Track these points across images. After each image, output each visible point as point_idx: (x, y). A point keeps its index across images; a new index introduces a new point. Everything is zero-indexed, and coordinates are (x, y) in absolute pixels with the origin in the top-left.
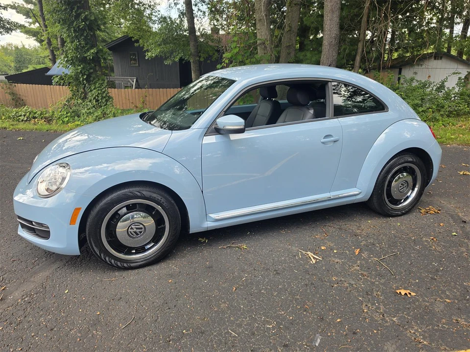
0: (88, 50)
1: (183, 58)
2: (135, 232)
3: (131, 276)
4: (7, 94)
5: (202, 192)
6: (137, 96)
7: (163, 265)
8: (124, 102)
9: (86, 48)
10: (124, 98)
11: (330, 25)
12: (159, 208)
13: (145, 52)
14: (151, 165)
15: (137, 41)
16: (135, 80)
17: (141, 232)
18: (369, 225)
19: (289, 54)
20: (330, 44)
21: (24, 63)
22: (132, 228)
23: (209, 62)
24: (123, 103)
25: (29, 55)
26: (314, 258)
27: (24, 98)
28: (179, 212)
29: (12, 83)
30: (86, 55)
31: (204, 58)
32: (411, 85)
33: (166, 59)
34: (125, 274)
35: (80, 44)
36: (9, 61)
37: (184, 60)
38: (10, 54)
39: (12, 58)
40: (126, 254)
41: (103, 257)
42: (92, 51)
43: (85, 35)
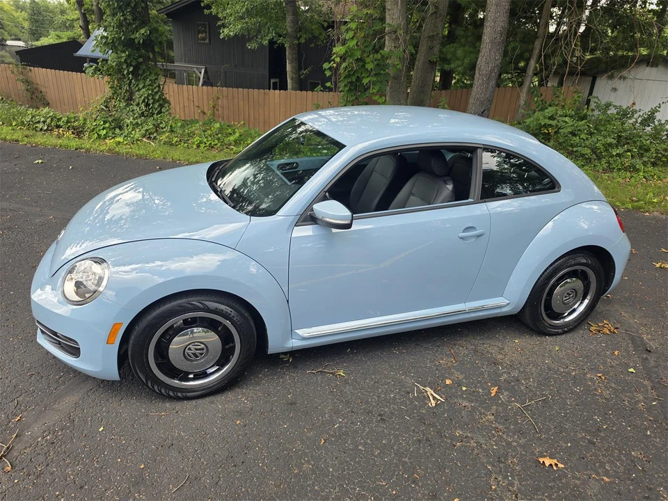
0: (137, 29)
1: (275, 39)
2: (194, 354)
3: (187, 410)
4: (18, 82)
5: (288, 301)
6: (204, 97)
7: (229, 395)
8: (186, 104)
9: (134, 26)
10: (186, 99)
11: (496, 13)
12: (228, 323)
13: (220, 27)
14: (219, 263)
15: (208, 7)
16: (203, 71)
17: (201, 354)
18: (516, 346)
19: (431, 48)
20: (492, 42)
21: (42, 24)
22: (190, 349)
23: (312, 45)
24: (184, 107)
25: (51, 12)
26: (434, 398)
27: (43, 90)
28: (254, 329)
29: (26, 65)
30: (133, 37)
31: (305, 39)
32: (605, 113)
33: (250, 40)
34: (178, 406)
35: (125, 19)
36: (21, 19)
37: (275, 43)
38: (22, 9)
39: (25, 15)
40: (181, 380)
41: (150, 384)
42: (142, 31)
43: (133, 5)
